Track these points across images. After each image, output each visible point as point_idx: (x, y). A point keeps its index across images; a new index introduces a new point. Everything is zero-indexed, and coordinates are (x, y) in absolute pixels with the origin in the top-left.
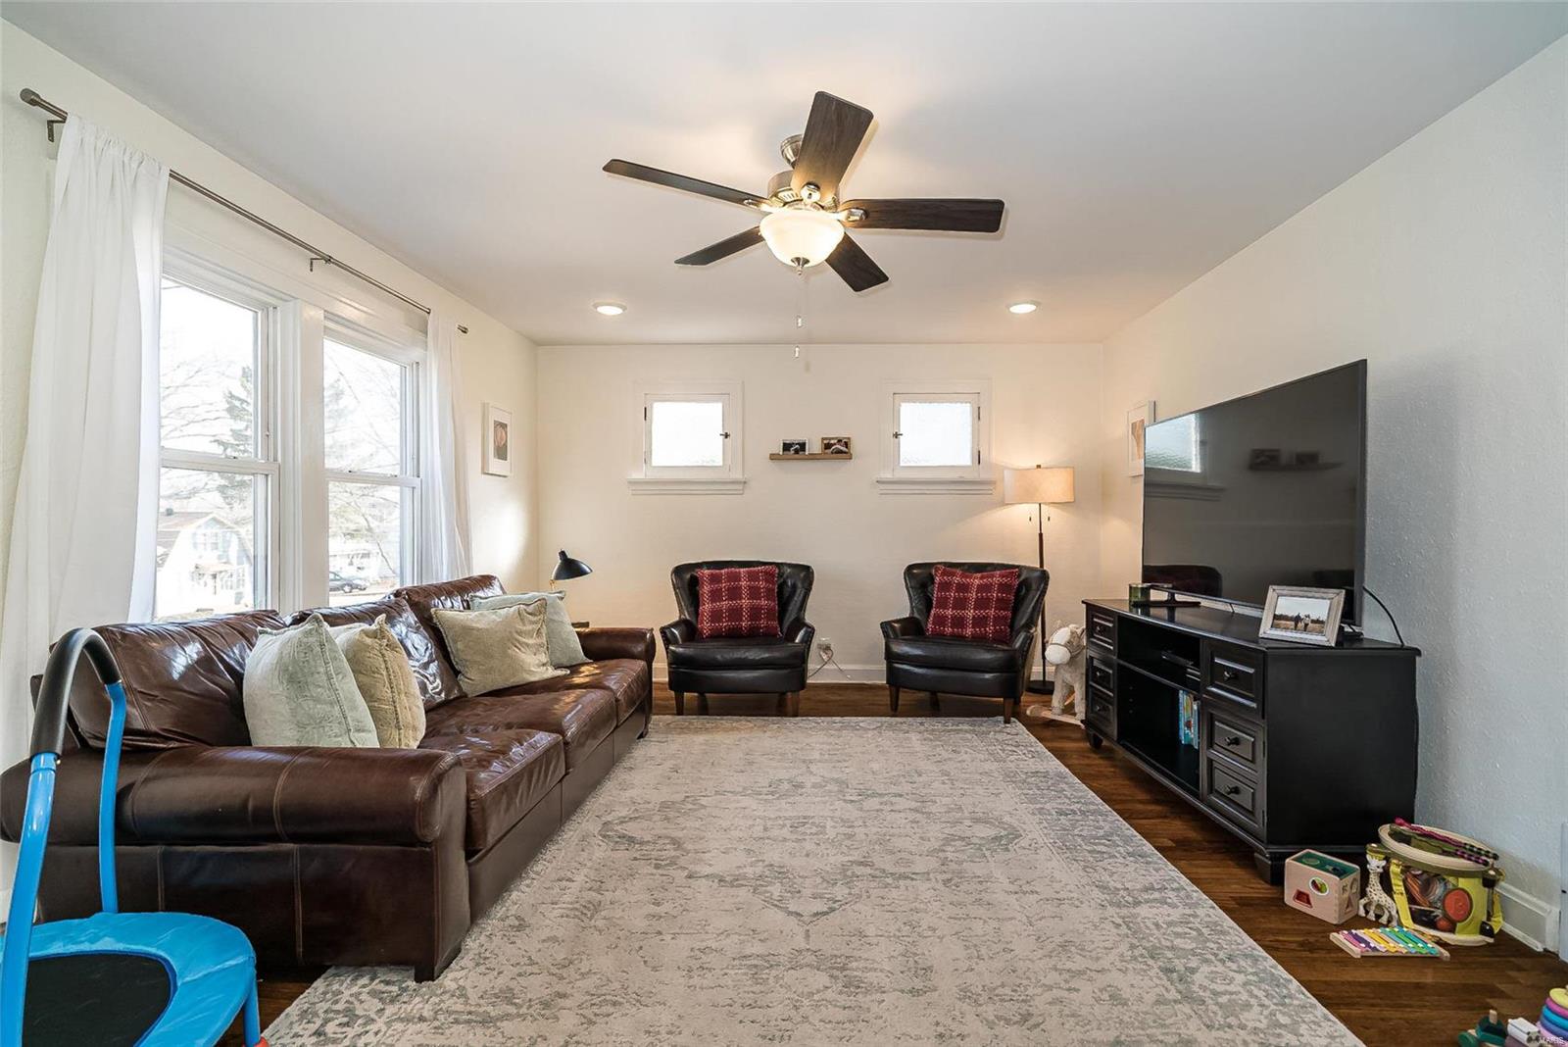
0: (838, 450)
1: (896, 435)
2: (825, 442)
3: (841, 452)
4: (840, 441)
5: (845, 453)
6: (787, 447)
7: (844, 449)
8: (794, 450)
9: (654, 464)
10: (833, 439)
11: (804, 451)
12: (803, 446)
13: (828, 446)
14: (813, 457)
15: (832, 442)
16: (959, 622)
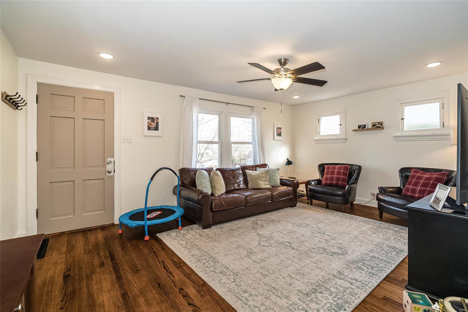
0: (378, 126)
1: (402, 119)
2: (374, 124)
3: (379, 127)
4: (379, 123)
5: (381, 127)
6: (359, 127)
7: (380, 126)
8: (362, 128)
9: (321, 135)
10: (376, 123)
11: (365, 127)
12: (365, 126)
13: (374, 125)
14: (368, 129)
15: (376, 124)
16: (414, 191)
